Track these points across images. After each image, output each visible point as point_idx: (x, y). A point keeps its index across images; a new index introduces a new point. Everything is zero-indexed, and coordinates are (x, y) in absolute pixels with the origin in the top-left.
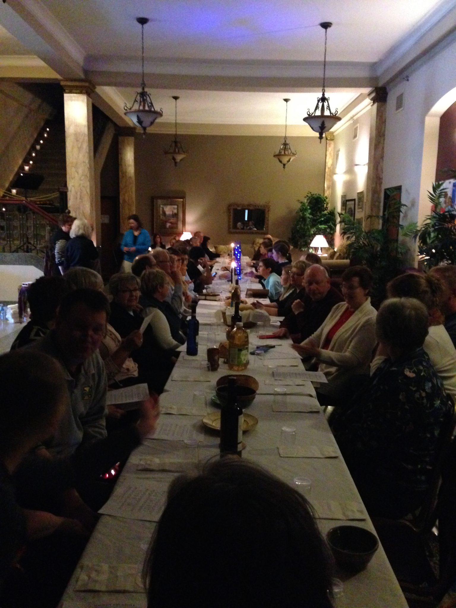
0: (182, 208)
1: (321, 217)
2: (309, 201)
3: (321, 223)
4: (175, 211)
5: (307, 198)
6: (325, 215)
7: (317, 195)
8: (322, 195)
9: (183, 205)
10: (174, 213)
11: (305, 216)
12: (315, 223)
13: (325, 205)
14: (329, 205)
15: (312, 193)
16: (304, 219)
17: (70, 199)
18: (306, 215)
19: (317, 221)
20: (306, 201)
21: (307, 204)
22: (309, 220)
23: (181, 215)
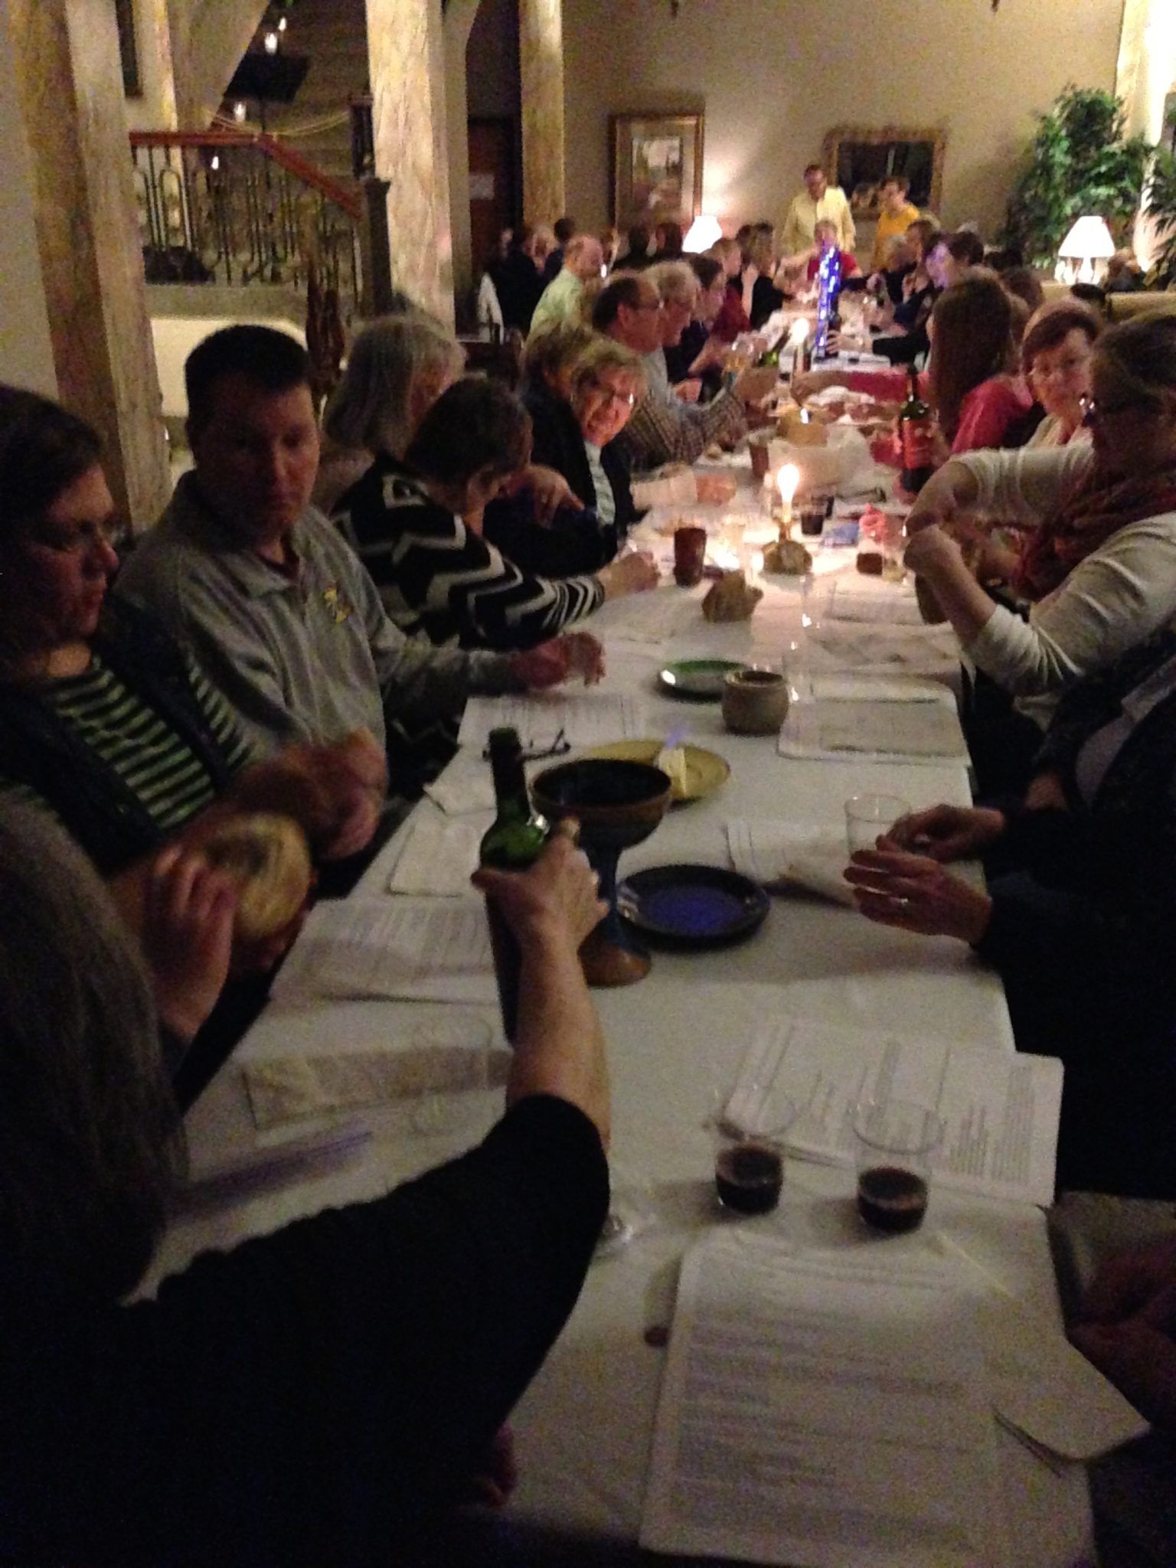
0: (693, 147)
1: (1098, 164)
2: (1065, 115)
3: (1099, 180)
4: (675, 157)
5: (1061, 103)
6: (1113, 155)
7: (1094, 92)
8: (1108, 93)
9: (696, 138)
10: (670, 161)
11: (1051, 161)
12: (1078, 180)
13: (1114, 127)
14: (1127, 125)
15: (1078, 89)
16: (1046, 168)
17: (378, 129)
18: (1053, 156)
19: (1087, 175)
20: (1056, 112)
21: (1058, 123)
22: (1062, 171)
23: (689, 168)
